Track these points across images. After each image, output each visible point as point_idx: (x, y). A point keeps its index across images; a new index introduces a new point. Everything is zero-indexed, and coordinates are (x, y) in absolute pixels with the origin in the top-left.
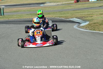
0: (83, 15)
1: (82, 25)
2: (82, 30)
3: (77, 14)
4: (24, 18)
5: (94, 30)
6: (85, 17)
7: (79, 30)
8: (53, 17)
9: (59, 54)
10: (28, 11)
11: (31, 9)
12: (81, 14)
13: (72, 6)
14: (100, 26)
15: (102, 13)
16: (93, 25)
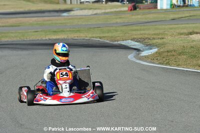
0: (145, 34)
1: (144, 54)
2: (144, 65)
3: (134, 32)
4: (31, 39)
5: (168, 64)
6: (149, 39)
7: (139, 63)
8: (86, 37)
10: (37, 24)
11: (44, 21)
12: (142, 32)
13: (123, 18)
14: (179, 57)
15: (182, 32)
16: (166, 54)
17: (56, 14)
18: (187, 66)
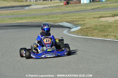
0: (74, 18)
1: (73, 30)
2: (72, 36)
3: (67, 17)
4: (6, 23)
5: (87, 35)
7: (70, 36)
8: (39, 21)
9: (47, 63)
10: (10, 14)
11: (14, 12)
12: (72, 17)
13: (61, 9)
14: (93, 31)
15: (95, 16)
16: (86, 30)
17: (21, 8)
18: (98, 36)
